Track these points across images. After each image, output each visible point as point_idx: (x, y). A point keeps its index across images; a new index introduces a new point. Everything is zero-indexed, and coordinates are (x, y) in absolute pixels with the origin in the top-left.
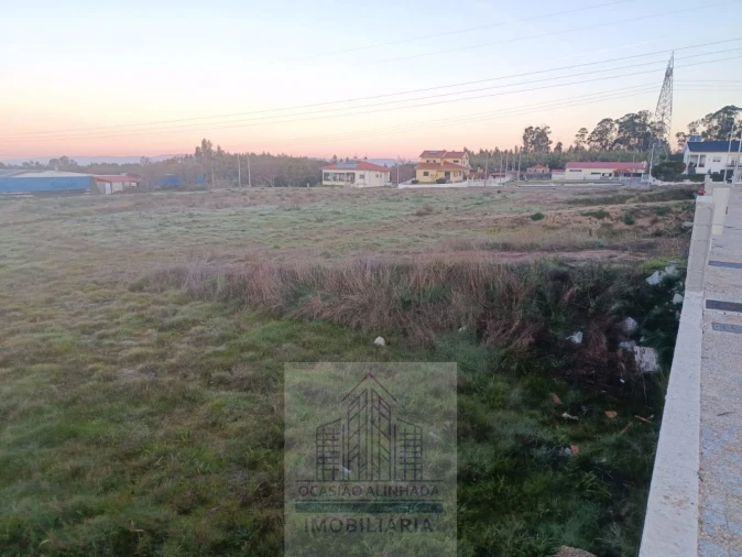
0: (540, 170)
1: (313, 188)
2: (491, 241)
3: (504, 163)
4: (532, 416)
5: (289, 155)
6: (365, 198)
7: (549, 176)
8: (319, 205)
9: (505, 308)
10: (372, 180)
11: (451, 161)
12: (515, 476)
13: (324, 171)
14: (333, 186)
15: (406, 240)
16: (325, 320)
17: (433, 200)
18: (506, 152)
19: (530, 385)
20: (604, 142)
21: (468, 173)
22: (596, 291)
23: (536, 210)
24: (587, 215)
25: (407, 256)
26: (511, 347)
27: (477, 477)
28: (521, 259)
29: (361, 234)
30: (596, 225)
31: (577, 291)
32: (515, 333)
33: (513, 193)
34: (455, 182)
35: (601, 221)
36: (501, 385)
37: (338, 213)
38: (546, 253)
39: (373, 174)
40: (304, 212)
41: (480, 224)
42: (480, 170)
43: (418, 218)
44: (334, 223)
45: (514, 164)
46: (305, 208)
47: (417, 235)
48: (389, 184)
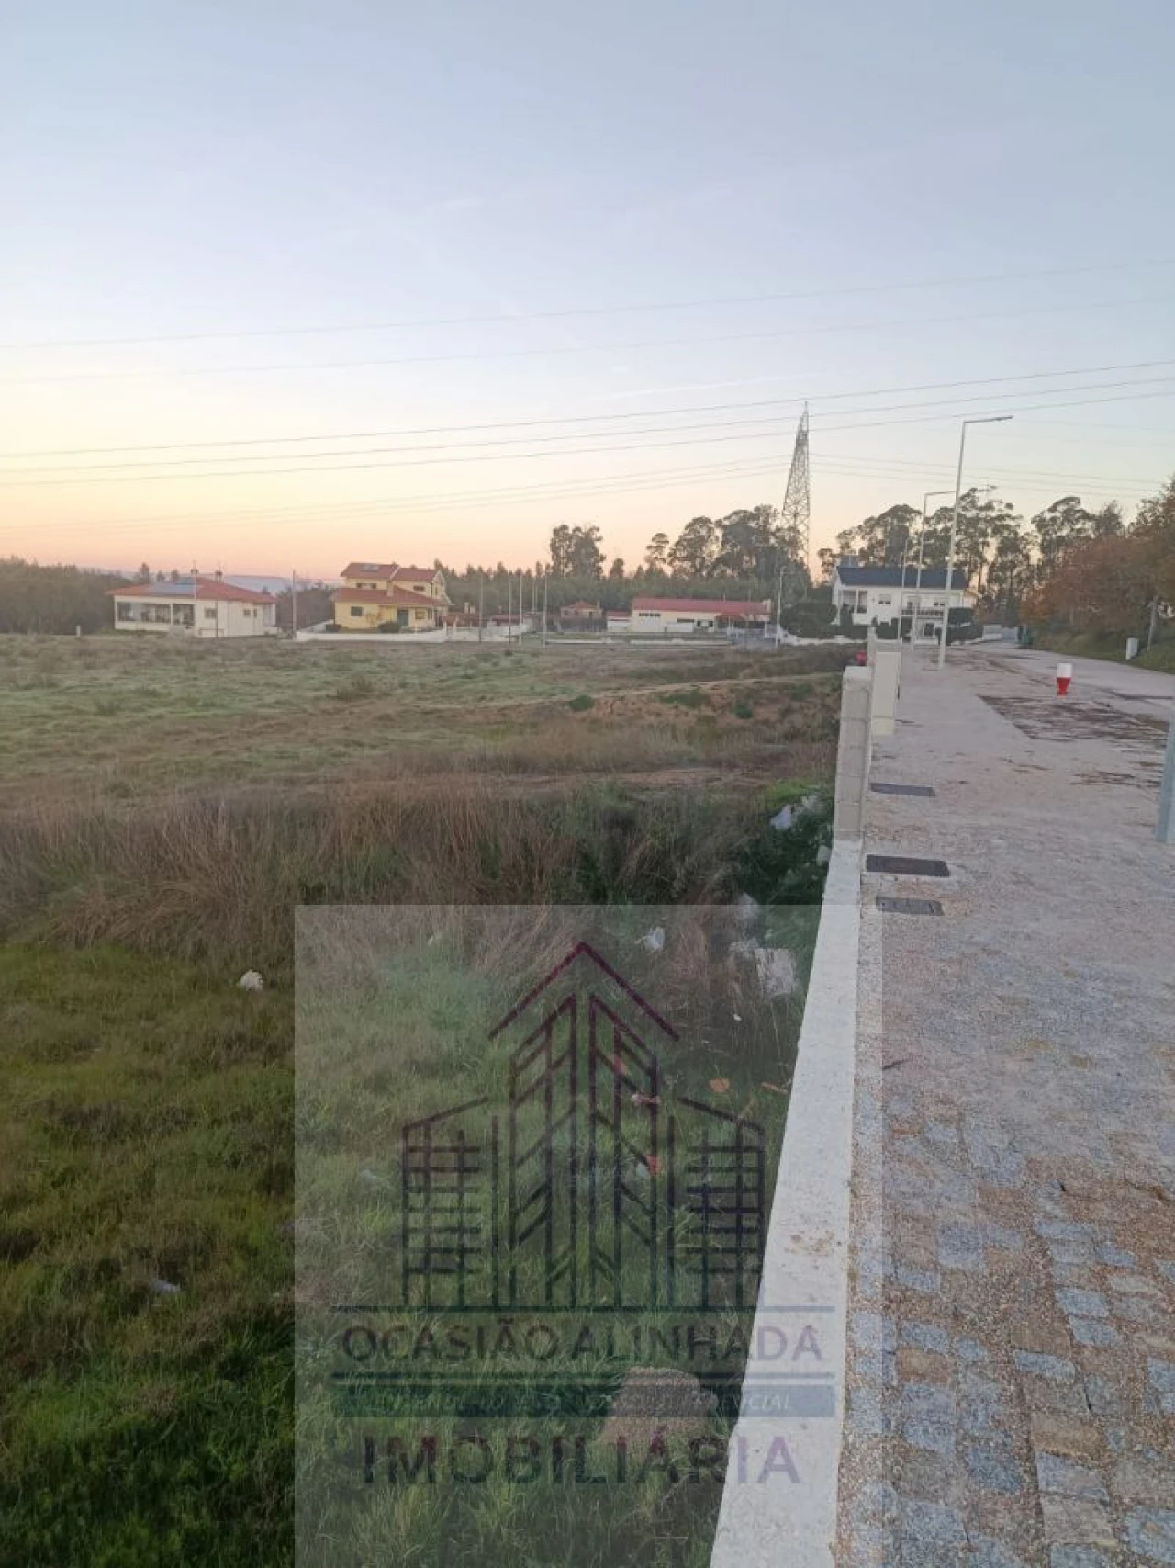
0: (586, 612)
1: (91, 638)
2: (490, 754)
3: (516, 597)
5: (30, 562)
6: (218, 659)
7: (602, 625)
8: (106, 676)
9: (520, 888)
10: (233, 622)
11: (408, 586)
13: (118, 599)
14: (140, 633)
15: (314, 752)
16: (116, 942)
17: (373, 666)
18: (519, 572)
20: (697, 562)
21: (444, 612)
22: (683, 847)
23: (578, 689)
24: (670, 700)
25: (311, 788)
28: (547, 789)
29: (209, 742)
30: (688, 718)
31: (652, 847)
33: (535, 655)
34: (420, 632)
35: (696, 712)
37: (153, 694)
38: (593, 775)
39: (237, 608)
40: (67, 691)
41: (471, 719)
42: (469, 609)
43: (339, 705)
44: (141, 716)
45: (535, 600)
46: (68, 683)
47: (338, 742)
48: (274, 631)
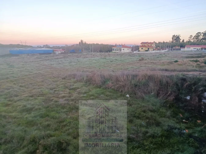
0: (177, 48)
1: (110, 53)
2: (162, 68)
3: (166, 46)
4: (174, 120)
5: (103, 44)
6: (124, 55)
7: (180, 49)
8: (111, 57)
9: (166, 88)
10: (126, 50)
11: (150, 45)
12: (168, 137)
13: (113, 48)
14: (115, 52)
15: (136, 67)
16: (112, 89)
17: (144, 56)
18: (167, 42)
19: (173, 111)
20: (198, 39)
21: (155, 48)
22: (195, 84)
23: (176, 59)
24: (192, 61)
26: (168, 99)
27: (156, 136)
28: (171, 74)
29: (123, 66)
30: (195, 64)
31: (189, 84)
32: (168, 96)
33: (168, 54)
34: (151, 51)
35: (197, 63)
36: (164, 111)
37: (116, 60)
38: (179, 72)
39: (127, 49)
40: (107, 59)
41: (158, 63)
42: (158, 48)
43: (139, 61)
44: (115, 62)
45: (169, 46)
46: (107, 58)
47: (139, 66)
48: (131, 52)
